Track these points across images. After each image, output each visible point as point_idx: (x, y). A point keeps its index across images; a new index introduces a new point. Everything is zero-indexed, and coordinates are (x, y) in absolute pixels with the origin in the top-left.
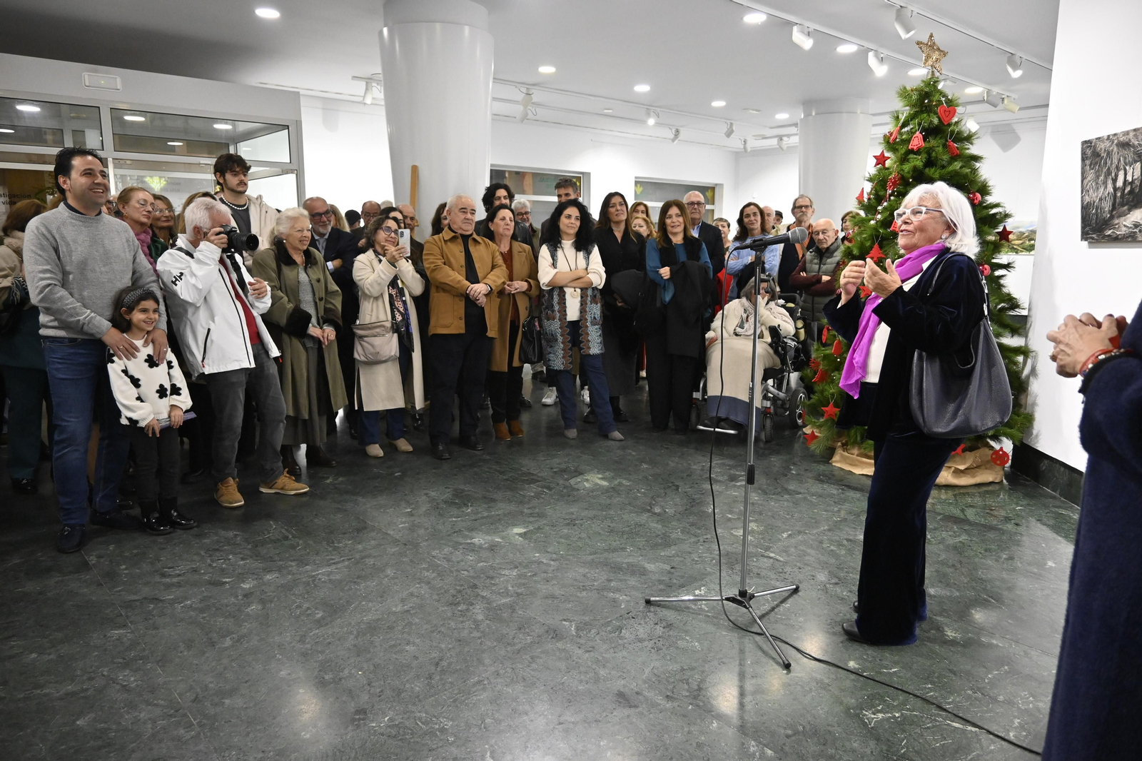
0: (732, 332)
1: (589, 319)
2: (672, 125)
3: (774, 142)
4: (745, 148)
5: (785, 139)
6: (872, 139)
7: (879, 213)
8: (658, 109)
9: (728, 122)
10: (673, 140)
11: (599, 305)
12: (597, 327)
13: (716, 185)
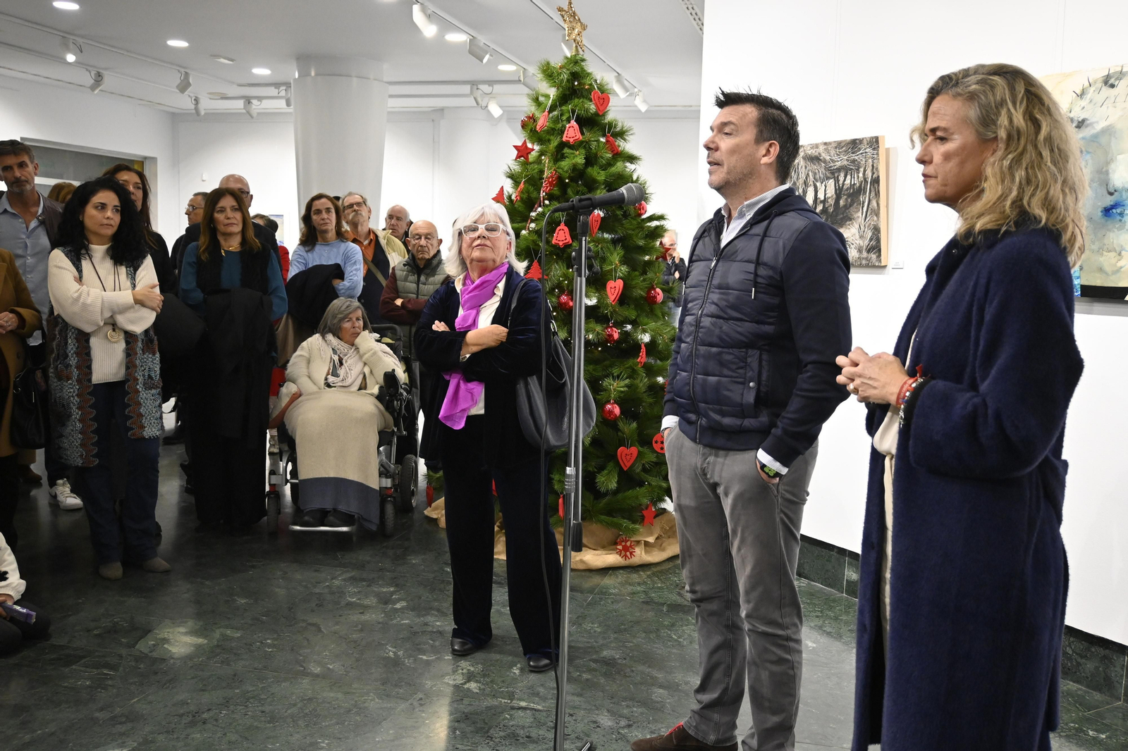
0: (323, 382)
1: (141, 379)
2: (91, 66)
3: (240, 104)
4: (196, 109)
5: (255, 102)
6: (389, 113)
7: (532, 221)
8: (80, 41)
9: (182, 70)
10: (93, 88)
11: (158, 355)
12: (153, 391)
13: (146, 158)
